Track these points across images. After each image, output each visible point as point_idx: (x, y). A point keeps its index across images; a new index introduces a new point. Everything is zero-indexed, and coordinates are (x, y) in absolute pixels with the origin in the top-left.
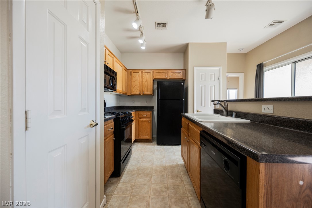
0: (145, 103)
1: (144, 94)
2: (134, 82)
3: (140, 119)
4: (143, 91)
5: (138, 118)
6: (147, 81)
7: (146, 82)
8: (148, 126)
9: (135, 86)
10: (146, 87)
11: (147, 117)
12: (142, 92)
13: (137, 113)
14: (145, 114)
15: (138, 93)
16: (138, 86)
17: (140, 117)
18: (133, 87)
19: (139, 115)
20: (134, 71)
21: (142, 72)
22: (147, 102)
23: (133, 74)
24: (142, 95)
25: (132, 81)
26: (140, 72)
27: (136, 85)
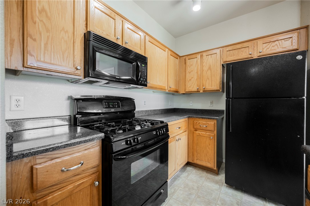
0: (209, 105)
1: (205, 90)
2: (189, 73)
3: (196, 131)
4: (203, 86)
5: (193, 129)
6: (210, 68)
7: (208, 70)
8: (210, 145)
9: (190, 80)
10: (208, 79)
11: (208, 128)
12: (201, 88)
13: (191, 120)
14: (204, 124)
15: (195, 89)
16: (196, 78)
17: (195, 127)
18: (189, 81)
19: (194, 124)
20: (189, 57)
21: (202, 56)
22: (212, 103)
23: (188, 61)
24: (201, 91)
25: (186, 72)
26: (199, 56)
27: (192, 78)
